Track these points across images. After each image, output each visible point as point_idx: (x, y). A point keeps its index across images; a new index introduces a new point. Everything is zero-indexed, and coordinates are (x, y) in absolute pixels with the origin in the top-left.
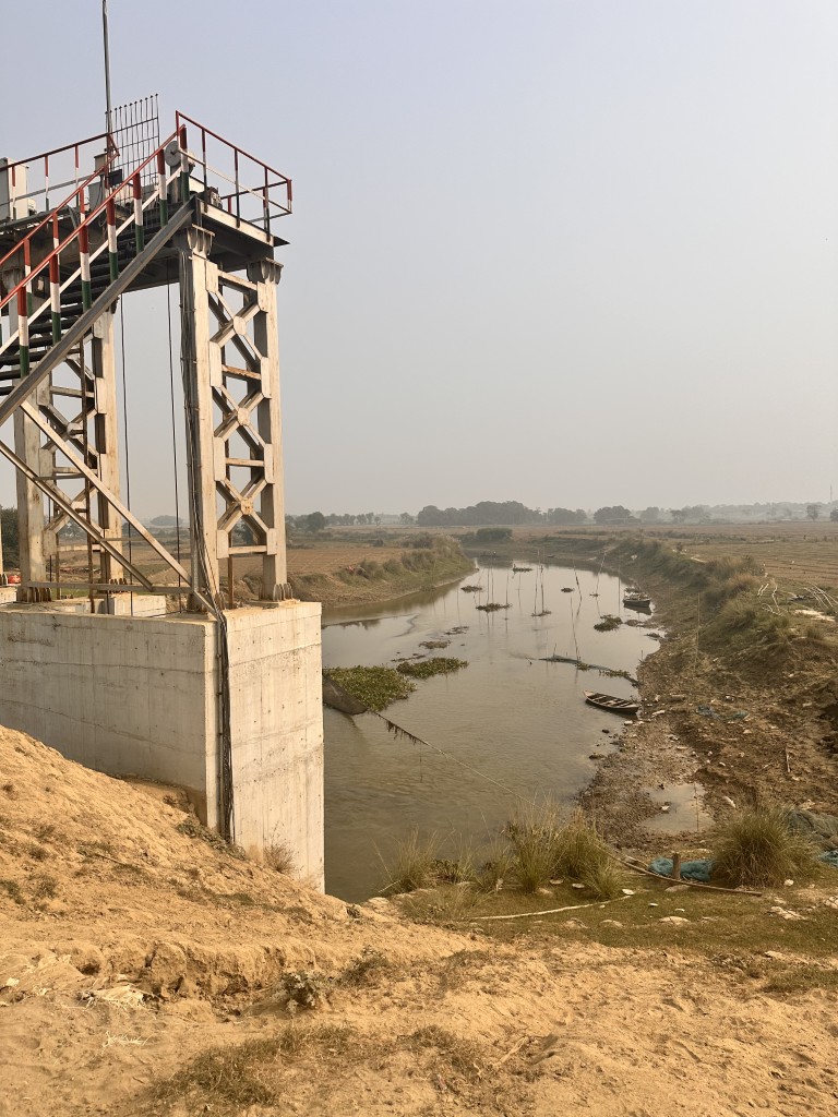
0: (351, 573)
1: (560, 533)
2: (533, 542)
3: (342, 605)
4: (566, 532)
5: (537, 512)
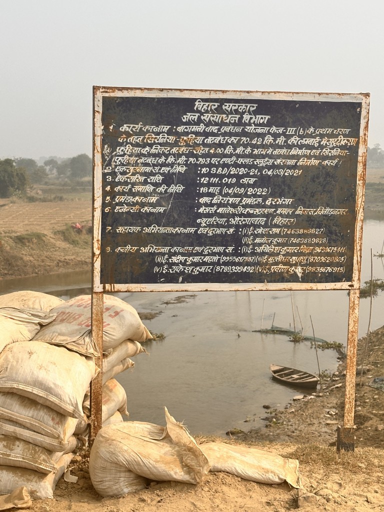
0: (79, 231)
3: (62, 270)
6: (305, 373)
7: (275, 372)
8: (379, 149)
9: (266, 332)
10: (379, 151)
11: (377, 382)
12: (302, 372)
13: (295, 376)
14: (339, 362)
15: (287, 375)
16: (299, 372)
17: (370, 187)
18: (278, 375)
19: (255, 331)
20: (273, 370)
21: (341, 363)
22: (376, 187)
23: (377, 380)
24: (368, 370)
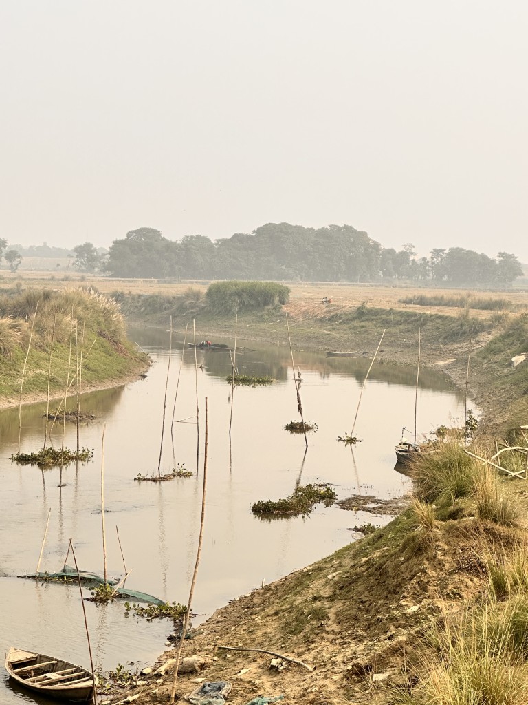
1: (409, 302)
2: (332, 319)
4: (422, 301)
5: (405, 255)
6: (78, 669)
7: (15, 666)
8: (412, 254)
9: (45, 579)
10: (411, 258)
11: (206, 693)
12: (72, 666)
13: (54, 676)
14: (169, 646)
15: (39, 672)
16: (68, 665)
17: (372, 317)
18: (16, 674)
19: (24, 577)
20: (11, 660)
21: (172, 648)
22: (384, 317)
23: (207, 688)
24: (203, 666)
